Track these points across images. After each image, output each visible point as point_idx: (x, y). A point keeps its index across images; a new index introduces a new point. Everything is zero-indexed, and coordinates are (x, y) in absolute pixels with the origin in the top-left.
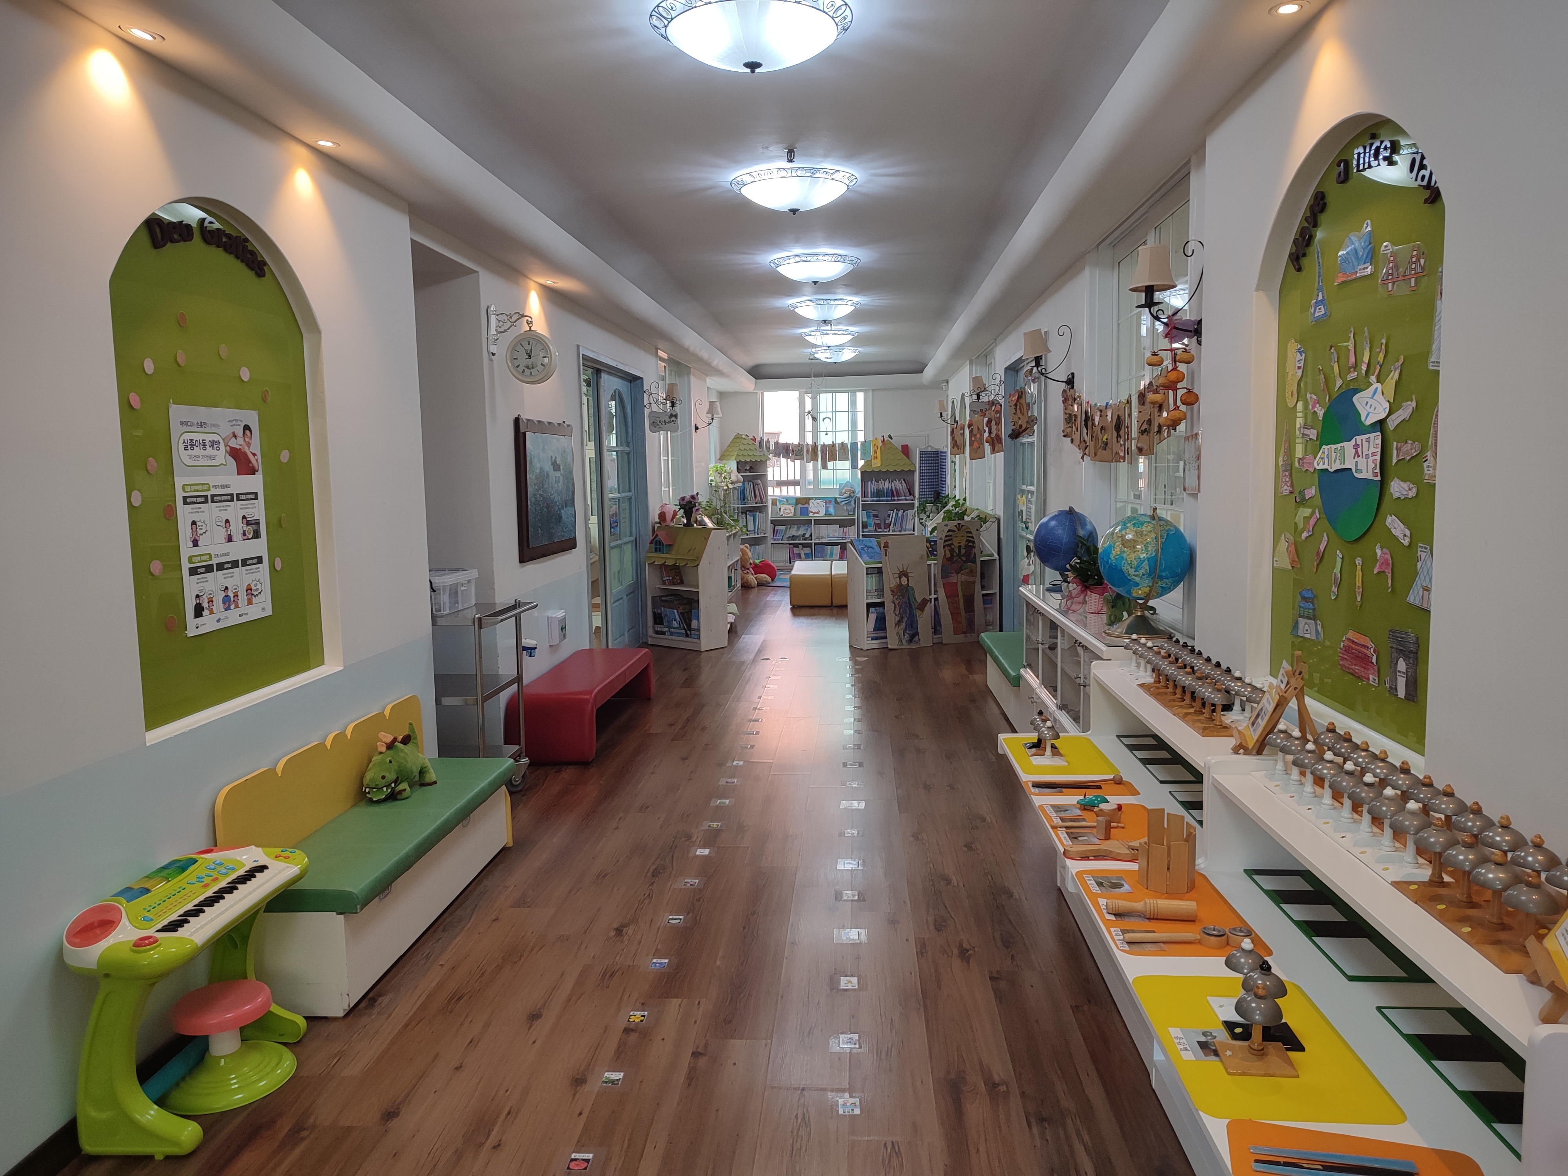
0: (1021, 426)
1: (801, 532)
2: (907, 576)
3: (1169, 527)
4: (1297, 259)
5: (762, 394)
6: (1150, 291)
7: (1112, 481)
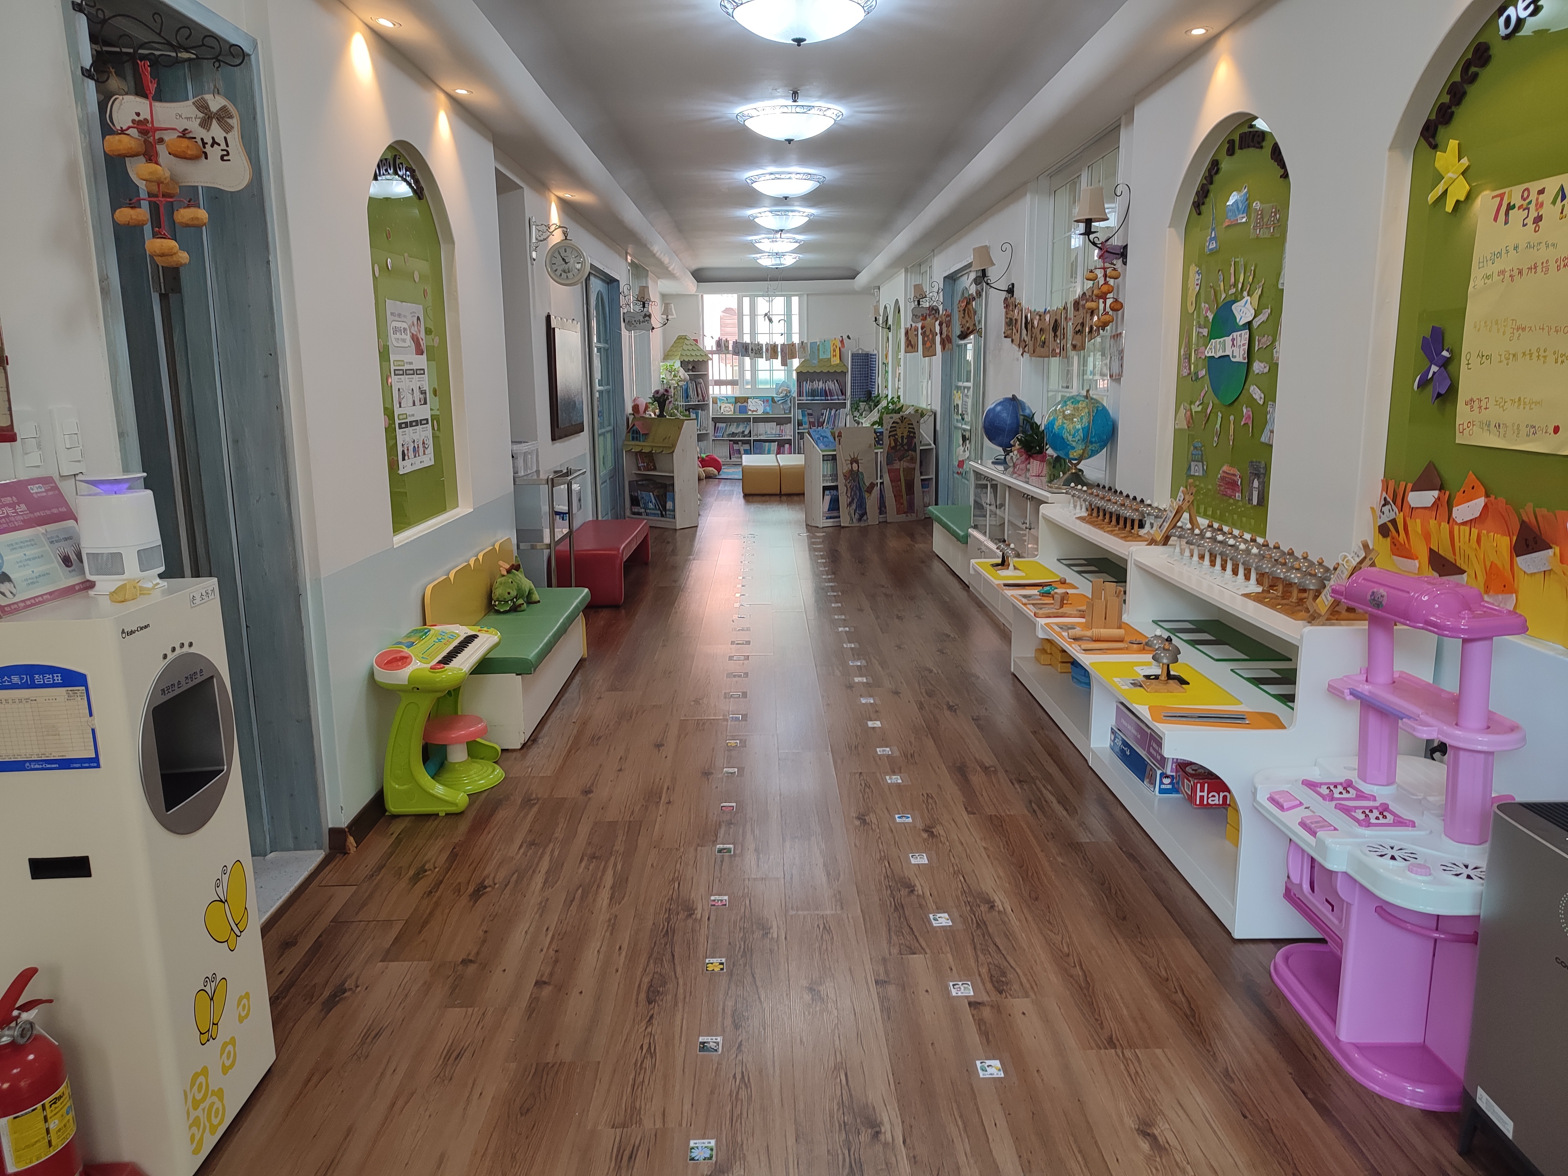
0: (968, 328)
1: (740, 429)
2: (857, 462)
3: (1098, 404)
4: (1198, 206)
5: (702, 296)
6: (1088, 222)
7: (1045, 374)
